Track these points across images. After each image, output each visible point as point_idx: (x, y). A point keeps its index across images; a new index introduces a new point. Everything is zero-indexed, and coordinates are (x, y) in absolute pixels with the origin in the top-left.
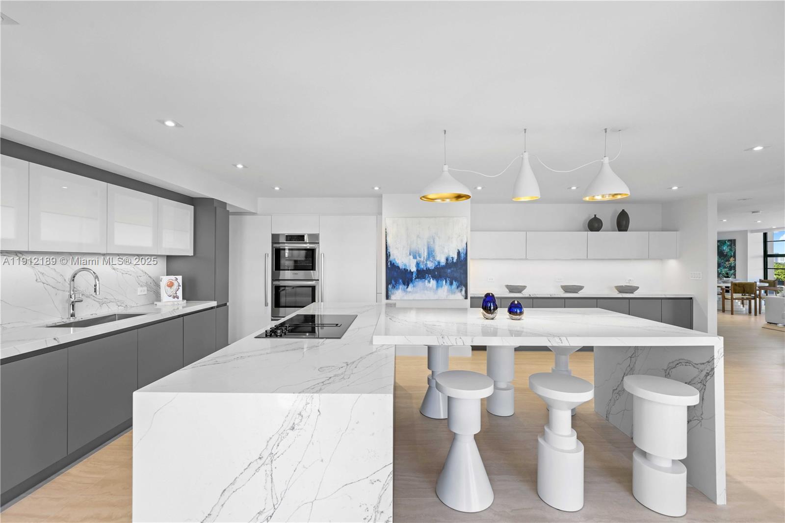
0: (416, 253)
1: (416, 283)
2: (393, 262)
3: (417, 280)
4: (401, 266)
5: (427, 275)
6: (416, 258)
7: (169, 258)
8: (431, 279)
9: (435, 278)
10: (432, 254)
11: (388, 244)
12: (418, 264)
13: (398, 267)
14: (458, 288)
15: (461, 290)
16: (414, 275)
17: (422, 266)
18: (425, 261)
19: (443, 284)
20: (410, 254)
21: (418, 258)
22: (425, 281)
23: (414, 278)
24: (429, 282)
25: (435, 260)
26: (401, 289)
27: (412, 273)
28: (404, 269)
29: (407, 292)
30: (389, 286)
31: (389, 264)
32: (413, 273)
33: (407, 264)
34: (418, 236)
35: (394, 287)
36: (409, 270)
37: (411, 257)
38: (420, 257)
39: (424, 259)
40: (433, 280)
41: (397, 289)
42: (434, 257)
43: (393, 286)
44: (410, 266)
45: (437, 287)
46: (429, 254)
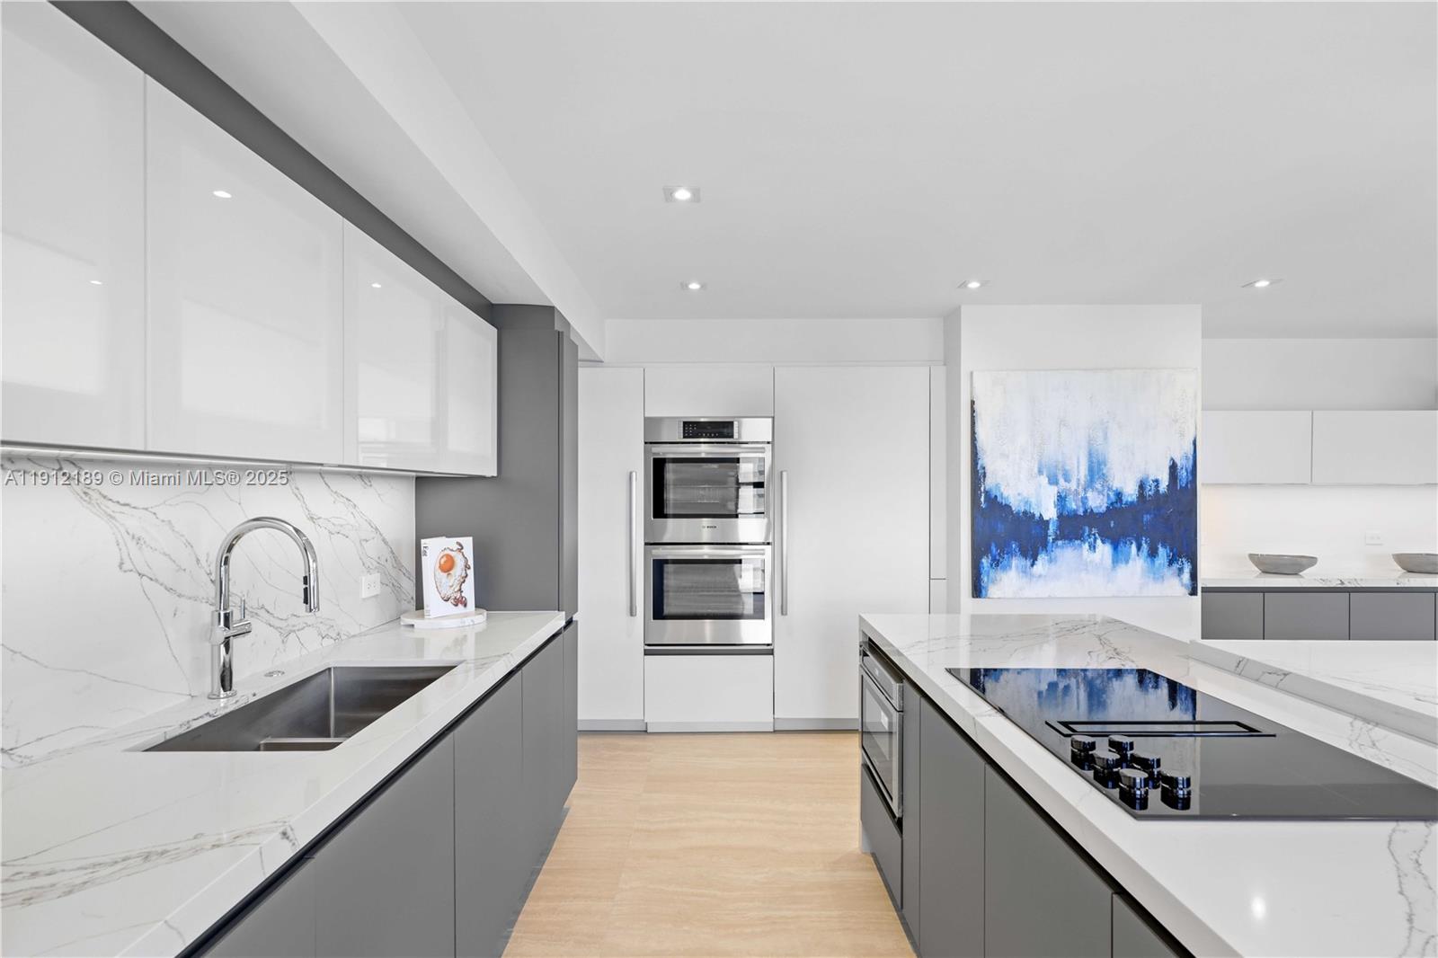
0: (1056, 466)
1: (1058, 552)
2: (994, 493)
3: (1060, 543)
4: (1016, 505)
5: (1087, 529)
6: (1056, 483)
7: (424, 483)
8: (1099, 541)
9: (1108, 537)
10: (1100, 470)
11: (979, 444)
12: (1061, 499)
13: (1008, 507)
14: (1171, 563)
15: (1181, 570)
16: (1052, 529)
17: (1073, 505)
18: (1080, 489)
19: (1129, 553)
20: (1040, 472)
21: (1061, 481)
22: (1080, 546)
23: (1050, 539)
24: (1093, 547)
25: (1109, 489)
26: (1017, 567)
27: (1044, 524)
28: (1025, 513)
29: (1032, 576)
30: (984, 560)
31: (982, 499)
32: (1048, 522)
33: (1033, 500)
34: (1062, 423)
35: (996, 563)
36: (1037, 515)
37: (1044, 480)
38: (1067, 480)
39: (1078, 484)
40: (1103, 542)
41: (1007, 567)
42: (1104, 477)
43: (994, 559)
44: (1039, 505)
45: (1115, 561)
46: (1091, 470)
